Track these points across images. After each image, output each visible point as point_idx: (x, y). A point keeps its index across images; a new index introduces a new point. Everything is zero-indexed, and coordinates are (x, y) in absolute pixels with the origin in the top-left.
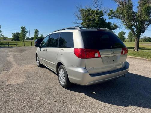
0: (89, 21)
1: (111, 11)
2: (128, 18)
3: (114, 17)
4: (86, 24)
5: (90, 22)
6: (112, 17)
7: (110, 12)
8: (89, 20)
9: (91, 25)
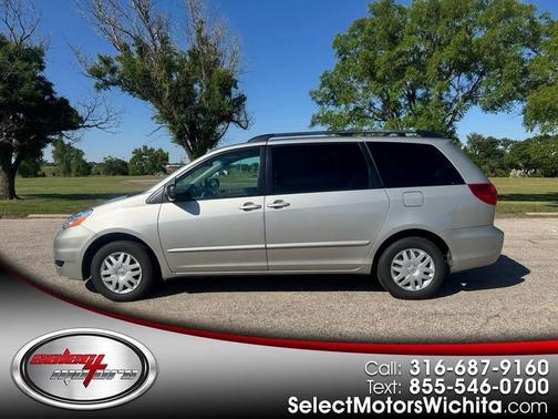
3: (114, 84)
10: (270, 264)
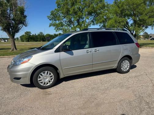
10: (93, 69)
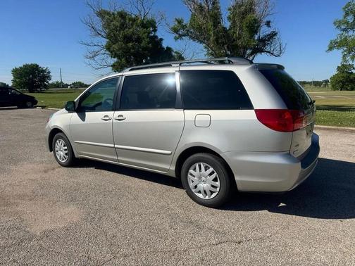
0: (127, 42)
1: (180, 22)
2: (217, 40)
4: (119, 49)
5: (131, 44)
6: (181, 36)
7: (176, 23)
8: (127, 39)
9: (132, 51)
